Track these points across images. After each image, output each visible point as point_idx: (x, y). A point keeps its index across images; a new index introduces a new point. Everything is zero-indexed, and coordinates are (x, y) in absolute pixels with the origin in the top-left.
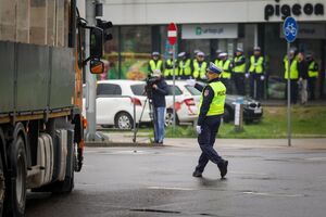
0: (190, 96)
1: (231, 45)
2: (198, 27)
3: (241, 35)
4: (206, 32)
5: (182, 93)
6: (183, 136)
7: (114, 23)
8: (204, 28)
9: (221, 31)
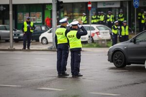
0: (98, 31)
1: (117, 10)
2: (104, 3)
3: (122, 6)
4: (107, 4)
5: (94, 29)
6: (94, 47)
7: (64, 2)
8: (106, 3)
9: (113, 4)
